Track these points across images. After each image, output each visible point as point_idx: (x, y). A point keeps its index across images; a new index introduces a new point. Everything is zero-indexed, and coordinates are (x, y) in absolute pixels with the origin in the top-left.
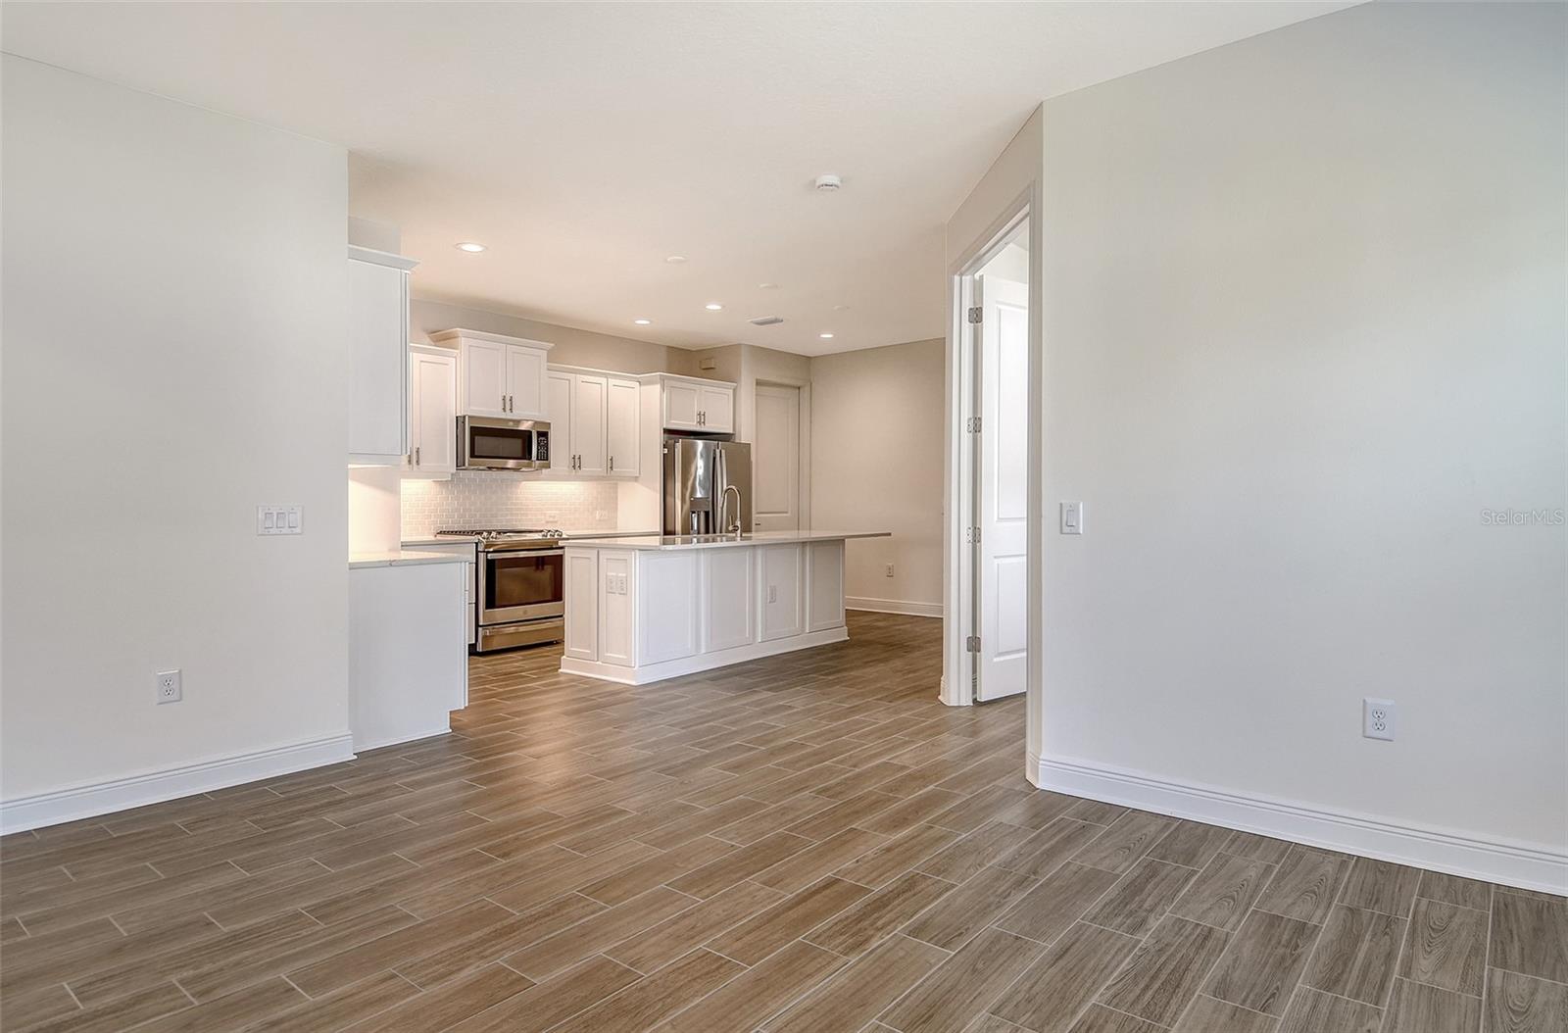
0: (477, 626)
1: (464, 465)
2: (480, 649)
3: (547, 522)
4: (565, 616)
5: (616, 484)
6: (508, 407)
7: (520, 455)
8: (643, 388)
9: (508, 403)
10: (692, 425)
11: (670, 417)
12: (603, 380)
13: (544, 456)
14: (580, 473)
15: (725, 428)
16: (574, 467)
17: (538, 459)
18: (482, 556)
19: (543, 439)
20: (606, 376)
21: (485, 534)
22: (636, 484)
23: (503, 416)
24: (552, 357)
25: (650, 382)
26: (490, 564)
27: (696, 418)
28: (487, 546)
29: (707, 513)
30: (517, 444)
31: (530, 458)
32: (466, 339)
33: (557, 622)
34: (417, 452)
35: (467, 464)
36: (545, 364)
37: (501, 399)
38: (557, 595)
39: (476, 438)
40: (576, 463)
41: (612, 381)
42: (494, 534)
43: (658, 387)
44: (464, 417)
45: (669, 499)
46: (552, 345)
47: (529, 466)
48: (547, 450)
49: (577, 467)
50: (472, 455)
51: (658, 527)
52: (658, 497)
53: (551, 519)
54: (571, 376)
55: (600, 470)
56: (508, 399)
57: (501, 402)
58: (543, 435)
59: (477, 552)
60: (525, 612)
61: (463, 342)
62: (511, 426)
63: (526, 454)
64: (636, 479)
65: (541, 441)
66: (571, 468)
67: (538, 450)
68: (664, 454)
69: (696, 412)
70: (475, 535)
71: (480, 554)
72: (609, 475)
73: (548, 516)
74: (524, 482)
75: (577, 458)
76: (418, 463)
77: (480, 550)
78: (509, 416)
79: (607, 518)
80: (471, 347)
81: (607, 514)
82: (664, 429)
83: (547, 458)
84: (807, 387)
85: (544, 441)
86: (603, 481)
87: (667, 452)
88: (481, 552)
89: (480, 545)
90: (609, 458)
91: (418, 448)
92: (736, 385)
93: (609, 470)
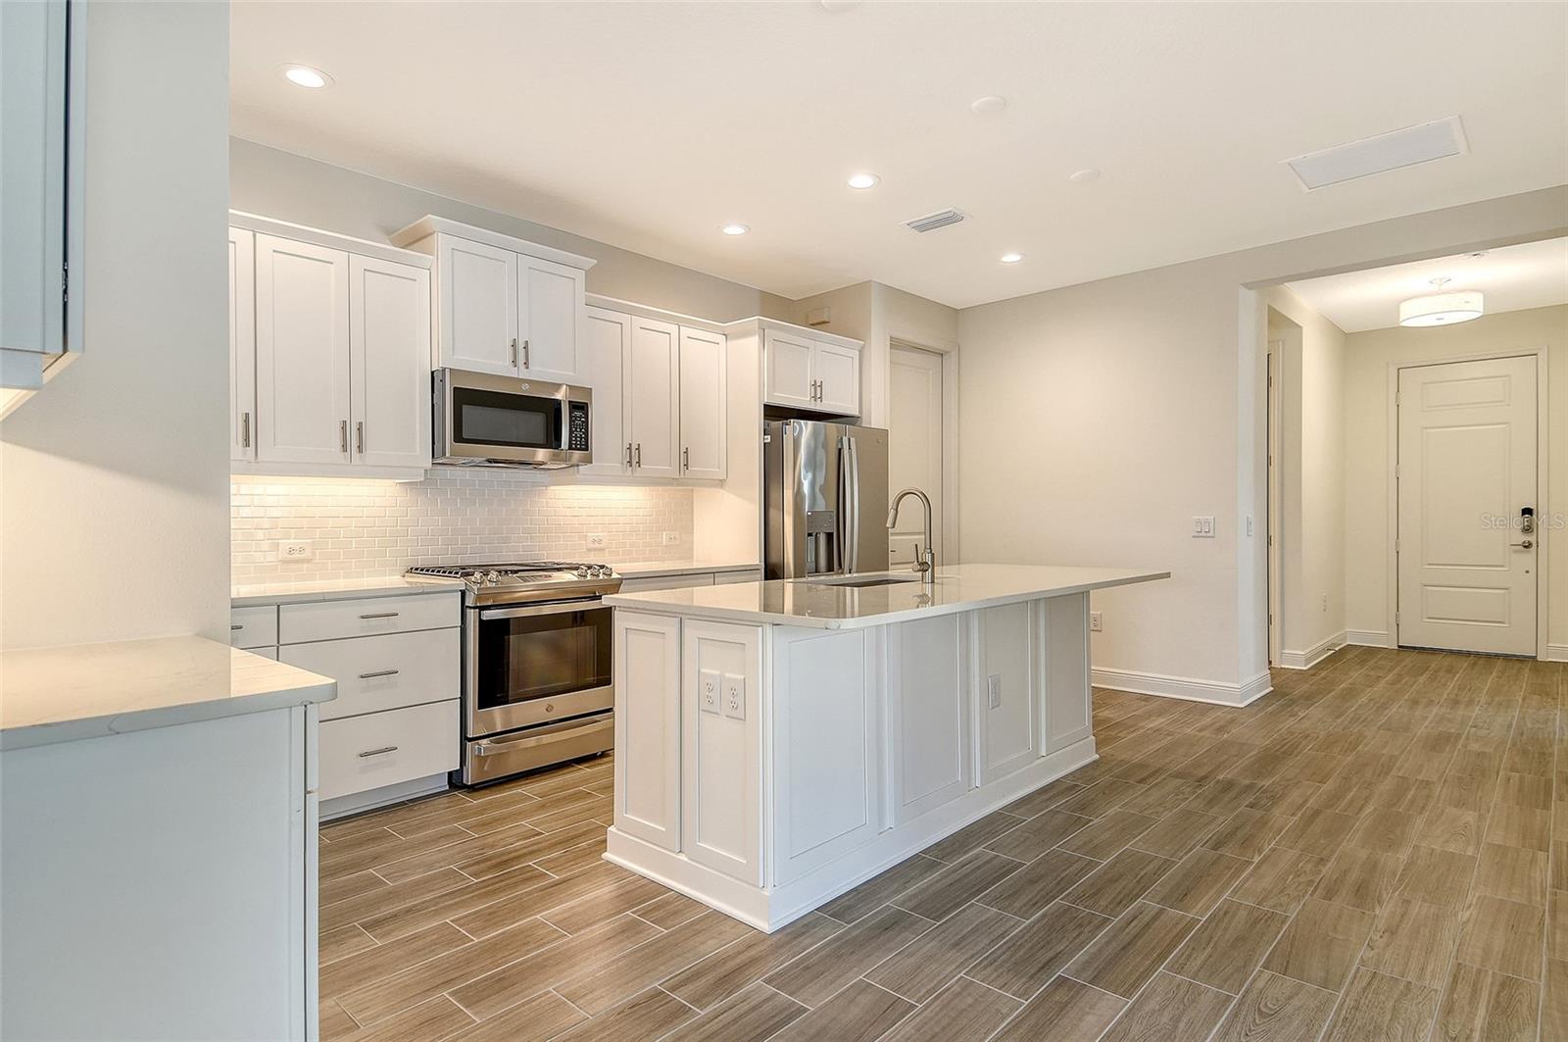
0: (464, 739)
1: (444, 454)
2: (469, 778)
3: (589, 550)
4: (616, 709)
5: (692, 490)
6: (521, 360)
7: (541, 439)
8: (730, 344)
9: (520, 351)
10: (804, 402)
11: (773, 385)
12: (673, 328)
13: (581, 442)
14: (639, 472)
15: (849, 408)
16: (630, 462)
17: (571, 448)
18: (472, 615)
19: (578, 414)
20: (678, 322)
21: (478, 575)
22: (721, 491)
23: (513, 373)
24: (593, 281)
25: (745, 334)
26: (485, 627)
27: (809, 391)
28: (479, 597)
29: (829, 536)
30: (536, 422)
31: (558, 446)
32: (446, 238)
33: (602, 723)
34: (359, 430)
35: (447, 455)
36: (581, 293)
37: (508, 344)
38: (603, 675)
39: (465, 408)
40: (633, 457)
41: (686, 331)
42: (493, 575)
43: (755, 340)
44: (444, 370)
45: (773, 512)
46: (596, 261)
47: (558, 458)
48: (586, 433)
49: (634, 463)
50: (458, 437)
51: (755, 559)
52: (755, 510)
53: (597, 545)
54: (624, 318)
55: (670, 469)
56: (521, 345)
57: (509, 351)
58: (580, 408)
59: (463, 607)
60: (549, 709)
61: (440, 241)
62: (525, 390)
63: (552, 440)
64: (721, 483)
65: (576, 417)
66: (625, 462)
67: (571, 432)
68: (765, 444)
69: (809, 381)
70: (458, 576)
71: (468, 610)
72: (682, 476)
73: (590, 540)
74: (552, 488)
75: (634, 447)
76: (360, 448)
77: (469, 602)
78: (523, 374)
79: (678, 542)
80: (456, 252)
81: (678, 537)
82: (765, 405)
83: (586, 447)
84: (953, 353)
85: (581, 417)
86: (672, 485)
87: (769, 441)
88: (471, 608)
89: (467, 593)
90: (683, 450)
91: (361, 424)
92: (862, 343)
93: (682, 468)
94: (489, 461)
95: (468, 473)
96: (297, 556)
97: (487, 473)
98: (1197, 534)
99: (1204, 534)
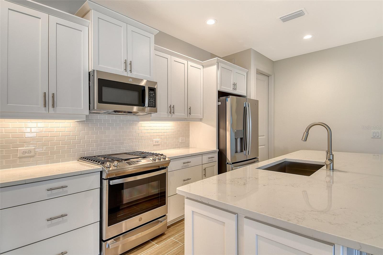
0: (101, 241)
1: (94, 108)
3: (154, 145)
5: (189, 122)
6: (129, 69)
7: (137, 103)
8: (205, 69)
9: (128, 65)
10: (231, 90)
11: (221, 84)
12: (185, 62)
13: (153, 104)
14: (174, 116)
15: (243, 93)
16: (170, 112)
17: (149, 106)
18: (105, 183)
19: (152, 92)
20: (187, 59)
21: (108, 163)
22: (201, 123)
23: (125, 74)
25: (212, 65)
26: (111, 188)
27: (232, 86)
28: (108, 174)
29: (241, 139)
30: (135, 95)
31: (144, 105)
34: (53, 97)
35: (95, 108)
36: (153, 45)
37: (123, 61)
39: (104, 88)
40: (171, 110)
41: (190, 63)
42: (115, 163)
43: (215, 67)
44: (94, 71)
45: (221, 131)
46: (159, 32)
47: (143, 111)
48: (155, 100)
49: (172, 112)
50: (100, 101)
51: (215, 148)
52: (214, 130)
53: (157, 143)
54: (169, 56)
55: (184, 115)
56: (128, 63)
57: (124, 64)
58: (152, 90)
59: (101, 179)
60: (140, 220)
61: (93, 14)
62: (130, 82)
63: (141, 103)
64: (201, 120)
65: (151, 94)
66: (169, 112)
67: (149, 100)
68: (218, 105)
69: (232, 83)
70: (99, 164)
71: (103, 180)
72: (188, 117)
73: (154, 142)
74: (140, 122)
75: (172, 106)
76: (53, 106)
77: (104, 177)
78: (129, 75)
79: (185, 141)
80: (100, 19)
81: (184, 139)
82: (218, 91)
83: (155, 106)
84: (272, 75)
85: (153, 94)
86: (185, 120)
87: (220, 104)
88: (104, 179)
89: (103, 172)
90: (189, 108)
91: (53, 94)
92: (248, 70)
93: (188, 114)
94: (115, 112)
95: (107, 117)
96: (27, 155)
97: (115, 117)
98: (374, 137)
99: (377, 137)
